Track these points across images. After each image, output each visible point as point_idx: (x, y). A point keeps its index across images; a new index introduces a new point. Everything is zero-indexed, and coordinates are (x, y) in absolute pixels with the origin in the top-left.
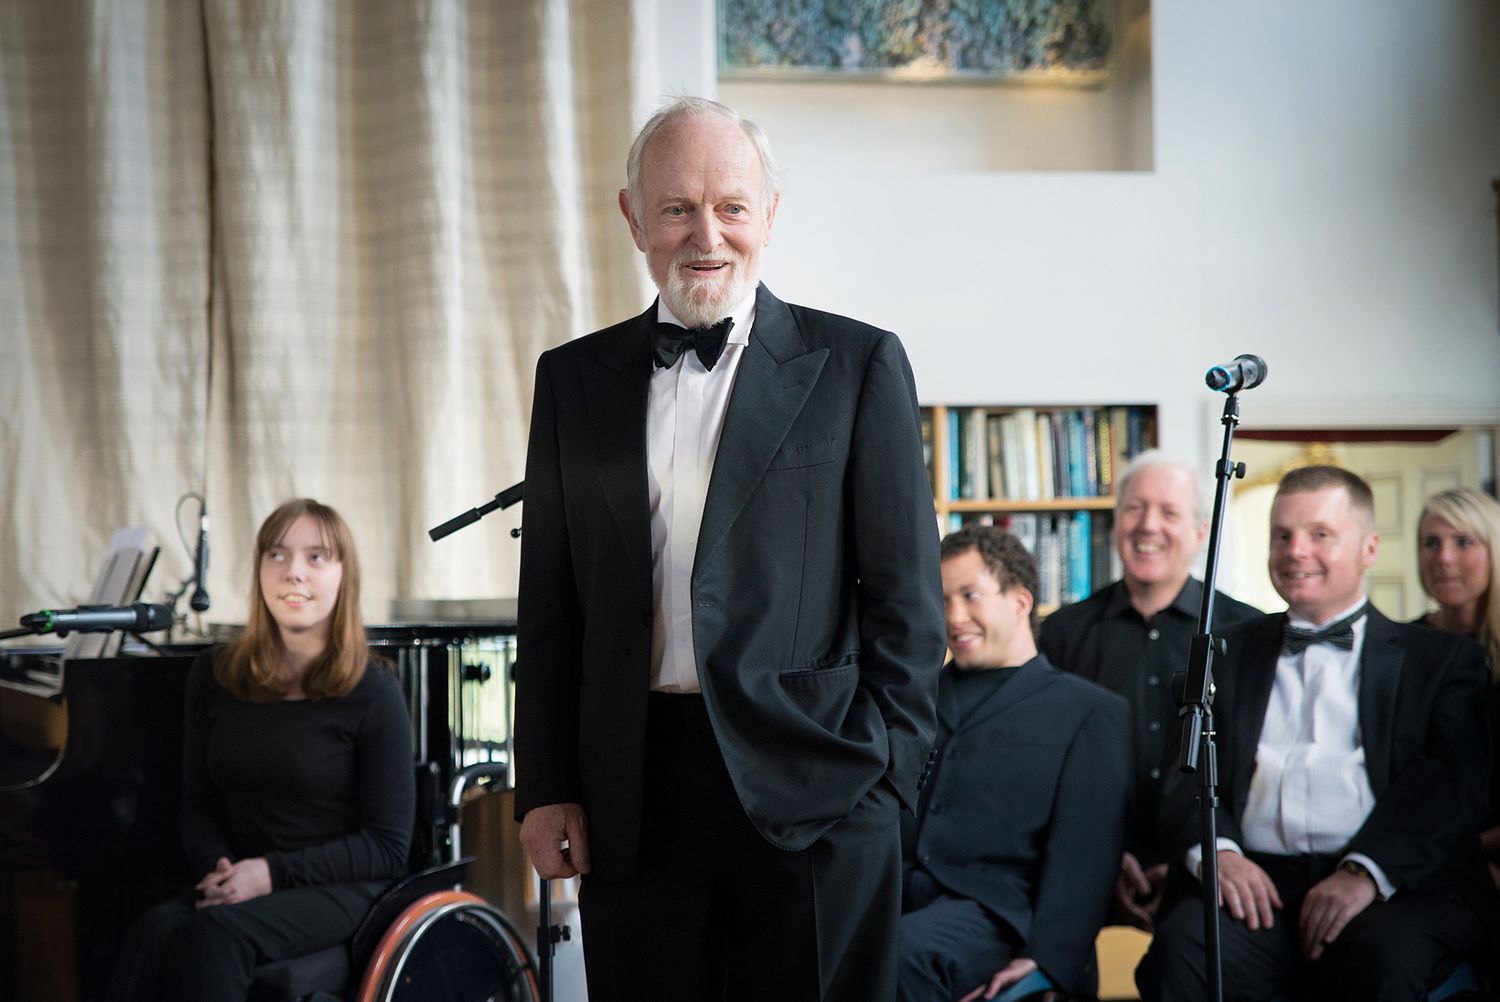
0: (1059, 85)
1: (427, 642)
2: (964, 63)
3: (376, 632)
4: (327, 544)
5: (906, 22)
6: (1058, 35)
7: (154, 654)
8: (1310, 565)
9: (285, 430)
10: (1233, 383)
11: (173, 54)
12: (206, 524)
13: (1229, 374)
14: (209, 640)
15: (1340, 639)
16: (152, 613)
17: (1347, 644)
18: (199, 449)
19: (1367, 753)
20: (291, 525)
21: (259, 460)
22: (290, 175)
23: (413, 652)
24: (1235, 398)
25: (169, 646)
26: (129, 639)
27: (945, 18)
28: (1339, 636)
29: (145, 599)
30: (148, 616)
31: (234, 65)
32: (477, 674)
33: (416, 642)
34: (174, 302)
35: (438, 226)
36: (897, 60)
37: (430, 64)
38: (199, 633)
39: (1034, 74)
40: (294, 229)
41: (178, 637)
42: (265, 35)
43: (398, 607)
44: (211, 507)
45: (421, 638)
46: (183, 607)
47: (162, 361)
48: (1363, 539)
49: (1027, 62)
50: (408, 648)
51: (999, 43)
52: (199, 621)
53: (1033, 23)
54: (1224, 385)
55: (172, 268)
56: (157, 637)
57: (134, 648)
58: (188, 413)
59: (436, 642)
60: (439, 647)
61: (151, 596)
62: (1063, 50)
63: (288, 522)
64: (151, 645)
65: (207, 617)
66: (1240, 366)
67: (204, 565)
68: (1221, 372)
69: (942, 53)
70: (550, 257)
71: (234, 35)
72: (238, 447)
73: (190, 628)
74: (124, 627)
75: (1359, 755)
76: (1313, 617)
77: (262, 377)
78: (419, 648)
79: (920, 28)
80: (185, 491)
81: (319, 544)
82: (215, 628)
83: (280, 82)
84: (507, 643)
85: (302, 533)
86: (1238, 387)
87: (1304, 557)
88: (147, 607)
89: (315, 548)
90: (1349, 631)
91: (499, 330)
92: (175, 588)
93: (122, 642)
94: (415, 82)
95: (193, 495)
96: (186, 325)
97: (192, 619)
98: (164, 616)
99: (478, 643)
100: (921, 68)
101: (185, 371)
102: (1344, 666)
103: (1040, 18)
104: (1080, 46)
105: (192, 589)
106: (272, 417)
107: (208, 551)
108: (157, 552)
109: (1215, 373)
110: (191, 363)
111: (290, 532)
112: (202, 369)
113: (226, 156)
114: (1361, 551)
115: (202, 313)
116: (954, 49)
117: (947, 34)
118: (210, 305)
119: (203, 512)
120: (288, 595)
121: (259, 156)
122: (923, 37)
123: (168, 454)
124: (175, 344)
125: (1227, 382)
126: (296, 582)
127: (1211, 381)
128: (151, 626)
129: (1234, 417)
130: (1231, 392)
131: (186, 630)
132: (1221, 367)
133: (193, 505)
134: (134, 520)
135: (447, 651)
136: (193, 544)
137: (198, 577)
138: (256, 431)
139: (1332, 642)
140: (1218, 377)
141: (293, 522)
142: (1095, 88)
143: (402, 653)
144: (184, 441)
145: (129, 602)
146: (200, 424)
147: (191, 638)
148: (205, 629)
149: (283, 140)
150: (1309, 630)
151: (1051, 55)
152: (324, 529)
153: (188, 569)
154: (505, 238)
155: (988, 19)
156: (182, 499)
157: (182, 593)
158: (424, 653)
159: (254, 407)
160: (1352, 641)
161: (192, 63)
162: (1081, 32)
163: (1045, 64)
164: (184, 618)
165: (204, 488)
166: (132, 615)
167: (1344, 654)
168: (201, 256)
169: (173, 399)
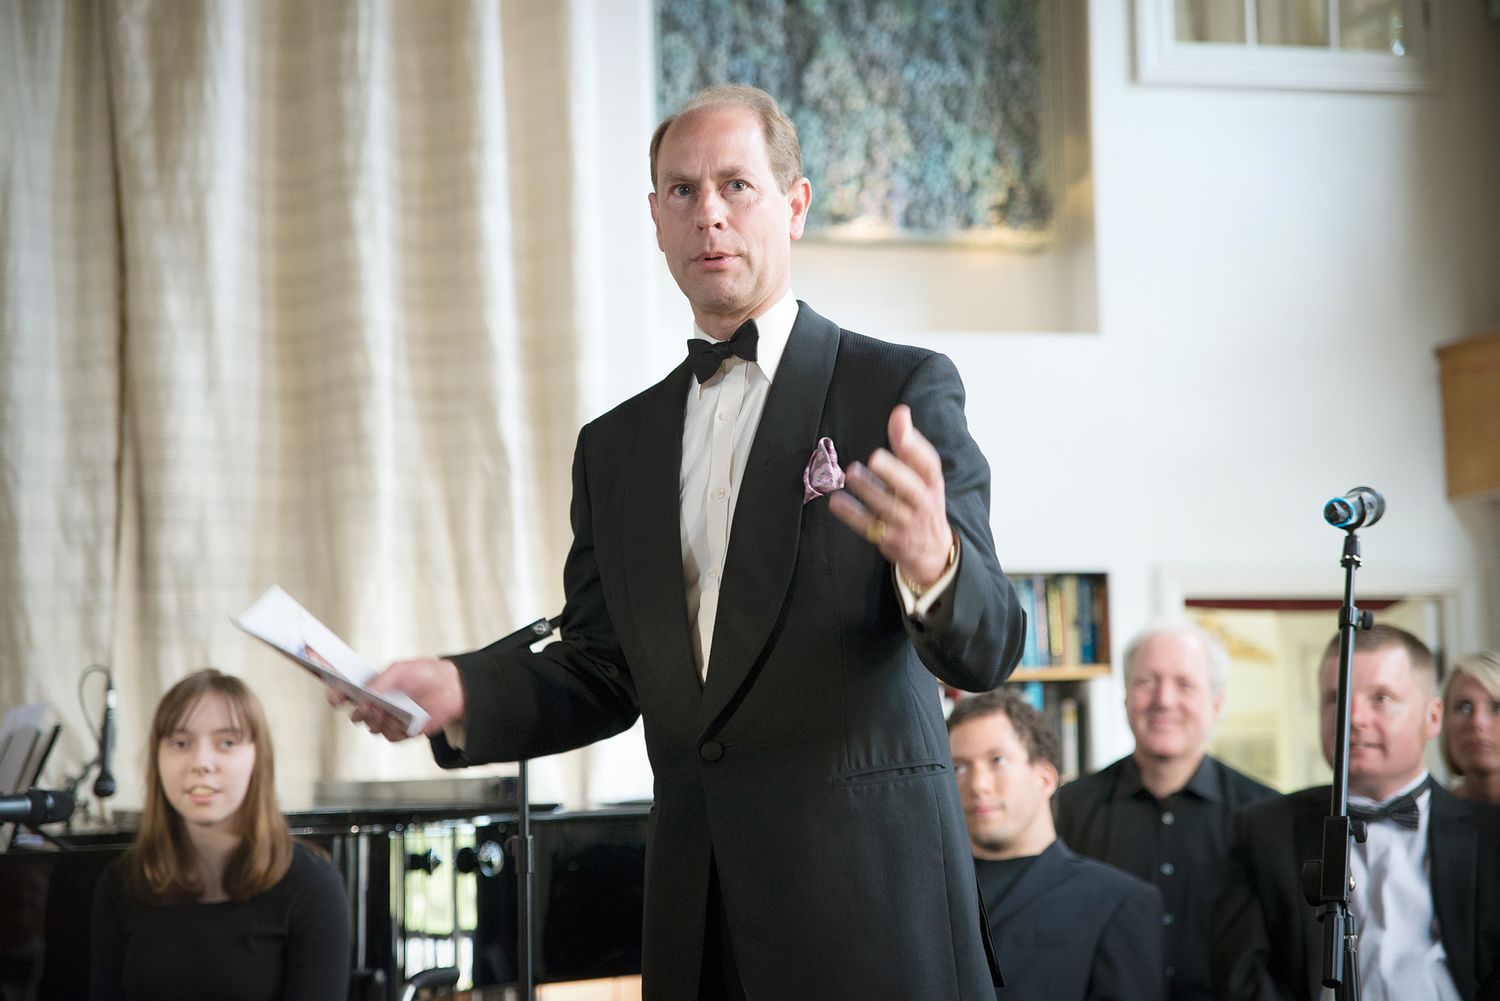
0: (1001, 248)
1: (367, 829)
2: (907, 222)
3: (297, 820)
4: (237, 724)
5: (846, 182)
6: (1000, 196)
7: (51, 847)
8: (1369, 735)
9: (200, 599)
10: (1353, 520)
11: (81, 198)
12: (113, 699)
13: (1352, 506)
14: (112, 829)
15: (1405, 817)
16: (50, 801)
17: (1412, 823)
18: (104, 621)
19: (1447, 948)
20: (195, 705)
21: (171, 632)
22: (208, 325)
23: (350, 841)
24: (1355, 536)
25: (68, 837)
26: (23, 828)
27: (887, 177)
28: (1401, 813)
29: (43, 784)
30: (45, 805)
31: (147, 210)
32: (423, 863)
33: (354, 830)
34: (78, 461)
35: (367, 380)
36: (838, 219)
37: (360, 210)
38: (102, 820)
39: (977, 235)
40: (212, 383)
41: (78, 825)
42: (182, 177)
43: (321, 790)
44: (118, 679)
45: (360, 824)
46: (85, 792)
47: (65, 525)
48: (1426, 705)
49: (969, 222)
50: (344, 836)
51: (941, 203)
52: (102, 810)
53: (975, 185)
54: (1346, 520)
55: (77, 423)
56: (55, 828)
57: (28, 839)
58: (93, 580)
59: (377, 829)
60: (380, 835)
61: (48, 782)
62: (1005, 211)
63: (193, 701)
64: (46, 837)
65: (111, 804)
66: (1361, 499)
67: (109, 745)
68: (1343, 504)
69: (885, 211)
70: (488, 413)
71: (148, 176)
72: (148, 616)
73: (93, 815)
74: (16, 818)
75: (1438, 952)
76: (1373, 794)
77: (175, 541)
78: (357, 836)
79: (862, 186)
80: (88, 663)
81: (227, 725)
82: (119, 815)
83: (198, 226)
84: (454, 829)
85: (207, 714)
86: (1358, 524)
87: (1364, 726)
88: (45, 794)
89: (225, 730)
90: (1414, 808)
91: (432, 490)
92: (74, 771)
93: (15, 833)
94: (343, 229)
95: (97, 667)
96: (93, 487)
97: (94, 806)
98: (65, 803)
99: (423, 829)
100: (863, 228)
101: (91, 535)
102: (1410, 846)
103: (981, 178)
104: (1022, 207)
105: (95, 773)
106: (186, 585)
107: (113, 730)
108: (57, 731)
109: (1337, 505)
110: (97, 526)
111: (195, 713)
112: (108, 533)
113: (138, 306)
114: (1424, 721)
115: (108, 473)
116: (898, 207)
117: (890, 193)
118: (119, 465)
119: (109, 687)
120: (194, 787)
121: (174, 305)
122: (865, 197)
123: (70, 626)
124: (79, 506)
125: (1350, 517)
126: (203, 773)
127: (1332, 515)
128: (49, 817)
129: (1355, 557)
130: (1351, 529)
131: (87, 818)
132: (1341, 498)
133: (97, 680)
134: (31, 697)
135: (389, 839)
136: (97, 722)
137: (103, 760)
138: (168, 600)
139: (1396, 820)
140: (1340, 510)
141: (198, 701)
142: (1036, 251)
143: (337, 842)
144: (88, 612)
145: (23, 789)
146: (106, 593)
147: (93, 827)
148: (109, 816)
149: (201, 288)
150: (1368, 807)
151: (993, 216)
152: (233, 706)
153: (91, 750)
154: (439, 395)
155: (929, 178)
156: (85, 676)
157: (83, 777)
158: (364, 843)
159: (165, 574)
160: (1417, 819)
161: (102, 208)
162: (1023, 193)
163: (988, 225)
164: (85, 806)
165: (110, 660)
166: (27, 804)
167: (1408, 834)
168: (110, 412)
169: (76, 567)
